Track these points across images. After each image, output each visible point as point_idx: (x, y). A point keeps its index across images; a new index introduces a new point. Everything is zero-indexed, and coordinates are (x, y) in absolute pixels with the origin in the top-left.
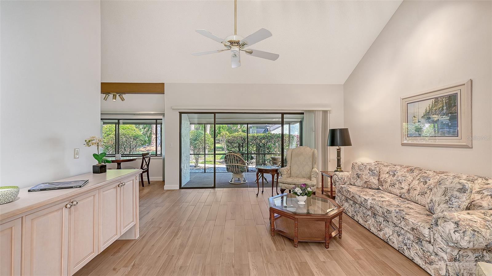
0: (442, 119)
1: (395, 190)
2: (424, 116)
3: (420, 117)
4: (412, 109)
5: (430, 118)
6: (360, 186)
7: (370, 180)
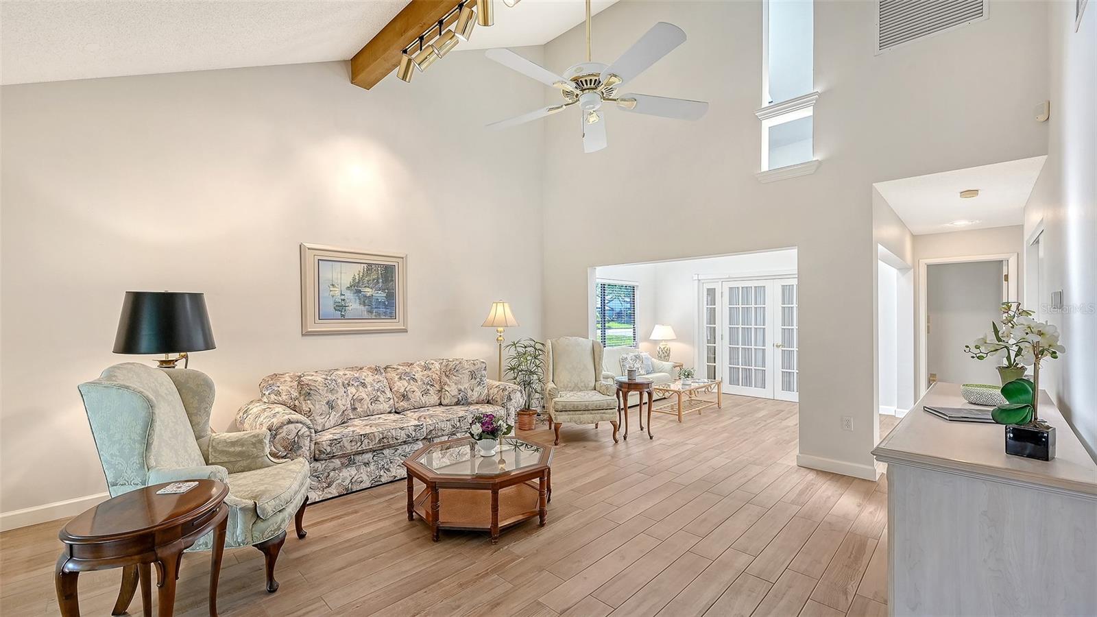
0: (377, 295)
1: (381, 407)
2: (351, 286)
3: (344, 288)
4: (329, 272)
5: (360, 291)
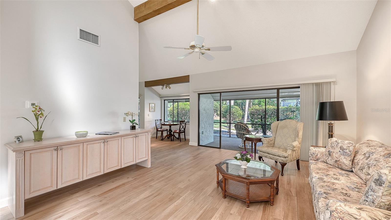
6: (332, 164)
7: (340, 160)
